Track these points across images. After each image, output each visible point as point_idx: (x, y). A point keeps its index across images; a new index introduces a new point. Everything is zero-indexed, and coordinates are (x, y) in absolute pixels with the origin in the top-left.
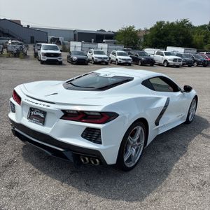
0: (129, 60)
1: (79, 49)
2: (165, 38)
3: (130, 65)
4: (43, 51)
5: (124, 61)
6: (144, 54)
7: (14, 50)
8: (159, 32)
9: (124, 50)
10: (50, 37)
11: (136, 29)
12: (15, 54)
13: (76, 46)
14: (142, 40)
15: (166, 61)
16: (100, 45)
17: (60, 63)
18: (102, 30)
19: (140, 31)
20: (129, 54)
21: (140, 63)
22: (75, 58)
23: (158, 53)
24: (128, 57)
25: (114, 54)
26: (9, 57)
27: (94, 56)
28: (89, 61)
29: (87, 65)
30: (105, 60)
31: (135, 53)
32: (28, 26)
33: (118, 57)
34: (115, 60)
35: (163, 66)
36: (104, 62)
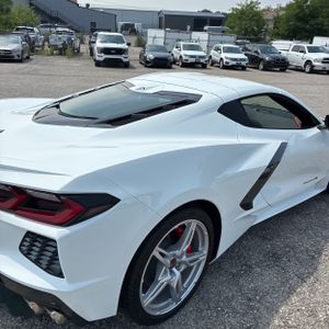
0: (244, 60)
1: (160, 42)
2: (312, 22)
3: (244, 68)
4: (99, 44)
5: (234, 63)
6: (270, 50)
7: (60, 44)
8: (302, 10)
9: (237, 44)
10: (120, 24)
11: (262, 7)
12: (60, 49)
13: (156, 36)
14: (271, 26)
15: (308, 62)
16: (196, 35)
17: (126, 65)
18: (206, 11)
19: (268, 10)
20: (245, 49)
21: (261, 67)
22: (150, 56)
23: (296, 49)
24: (242, 56)
25: (217, 49)
26: (52, 54)
27: (183, 52)
28: (175, 62)
29: (170, 68)
30: (202, 61)
31: (254, 48)
32: (88, 5)
33: (223, 55)
34: (218, 59)
35: (304, 71)
36: (199, 63)
